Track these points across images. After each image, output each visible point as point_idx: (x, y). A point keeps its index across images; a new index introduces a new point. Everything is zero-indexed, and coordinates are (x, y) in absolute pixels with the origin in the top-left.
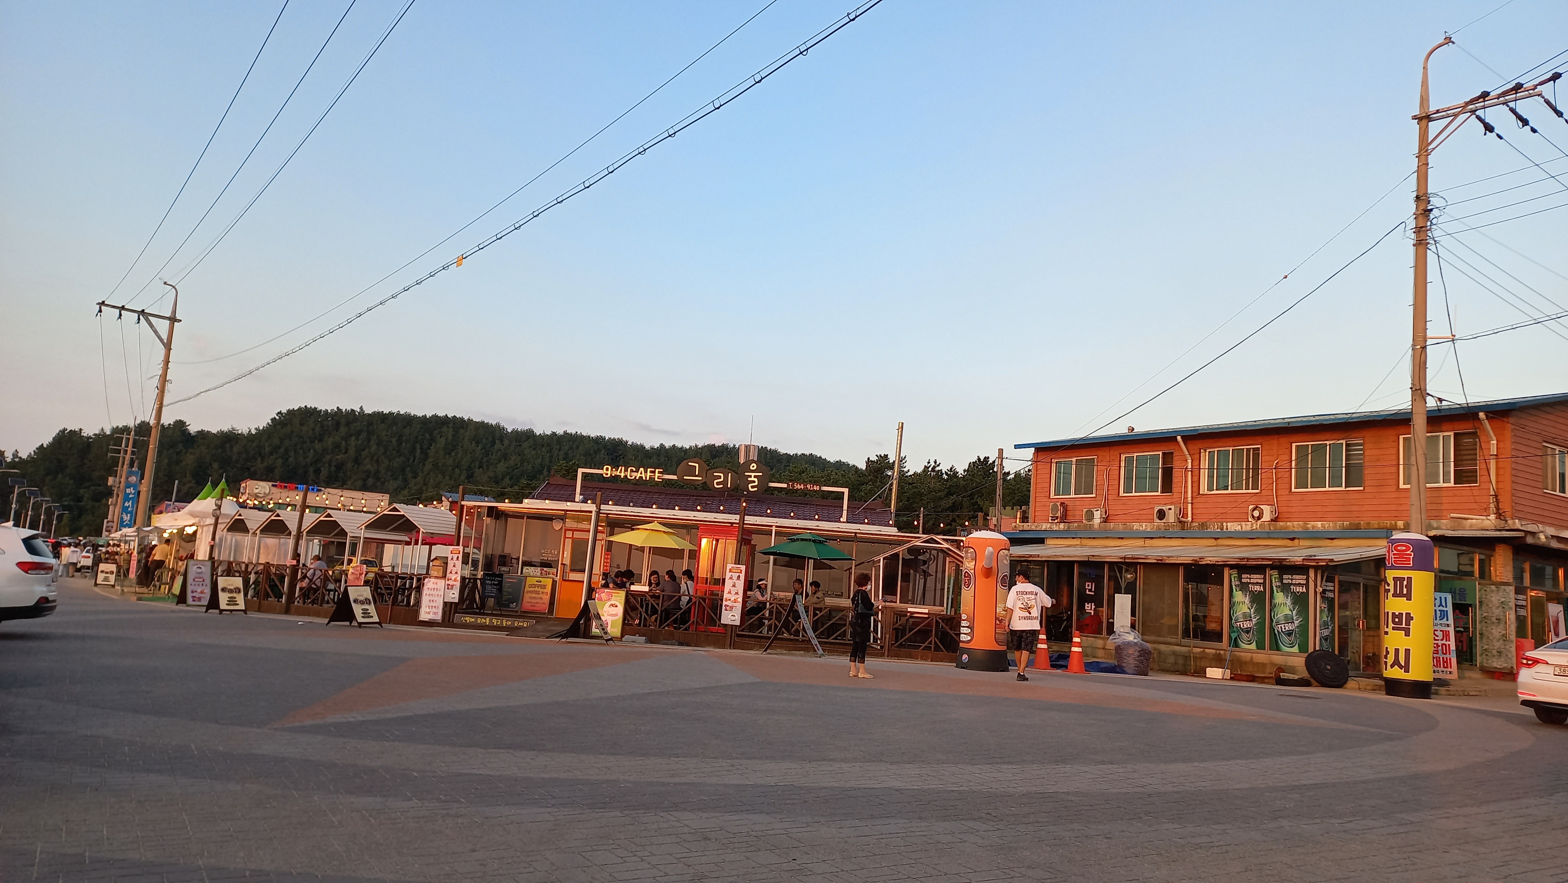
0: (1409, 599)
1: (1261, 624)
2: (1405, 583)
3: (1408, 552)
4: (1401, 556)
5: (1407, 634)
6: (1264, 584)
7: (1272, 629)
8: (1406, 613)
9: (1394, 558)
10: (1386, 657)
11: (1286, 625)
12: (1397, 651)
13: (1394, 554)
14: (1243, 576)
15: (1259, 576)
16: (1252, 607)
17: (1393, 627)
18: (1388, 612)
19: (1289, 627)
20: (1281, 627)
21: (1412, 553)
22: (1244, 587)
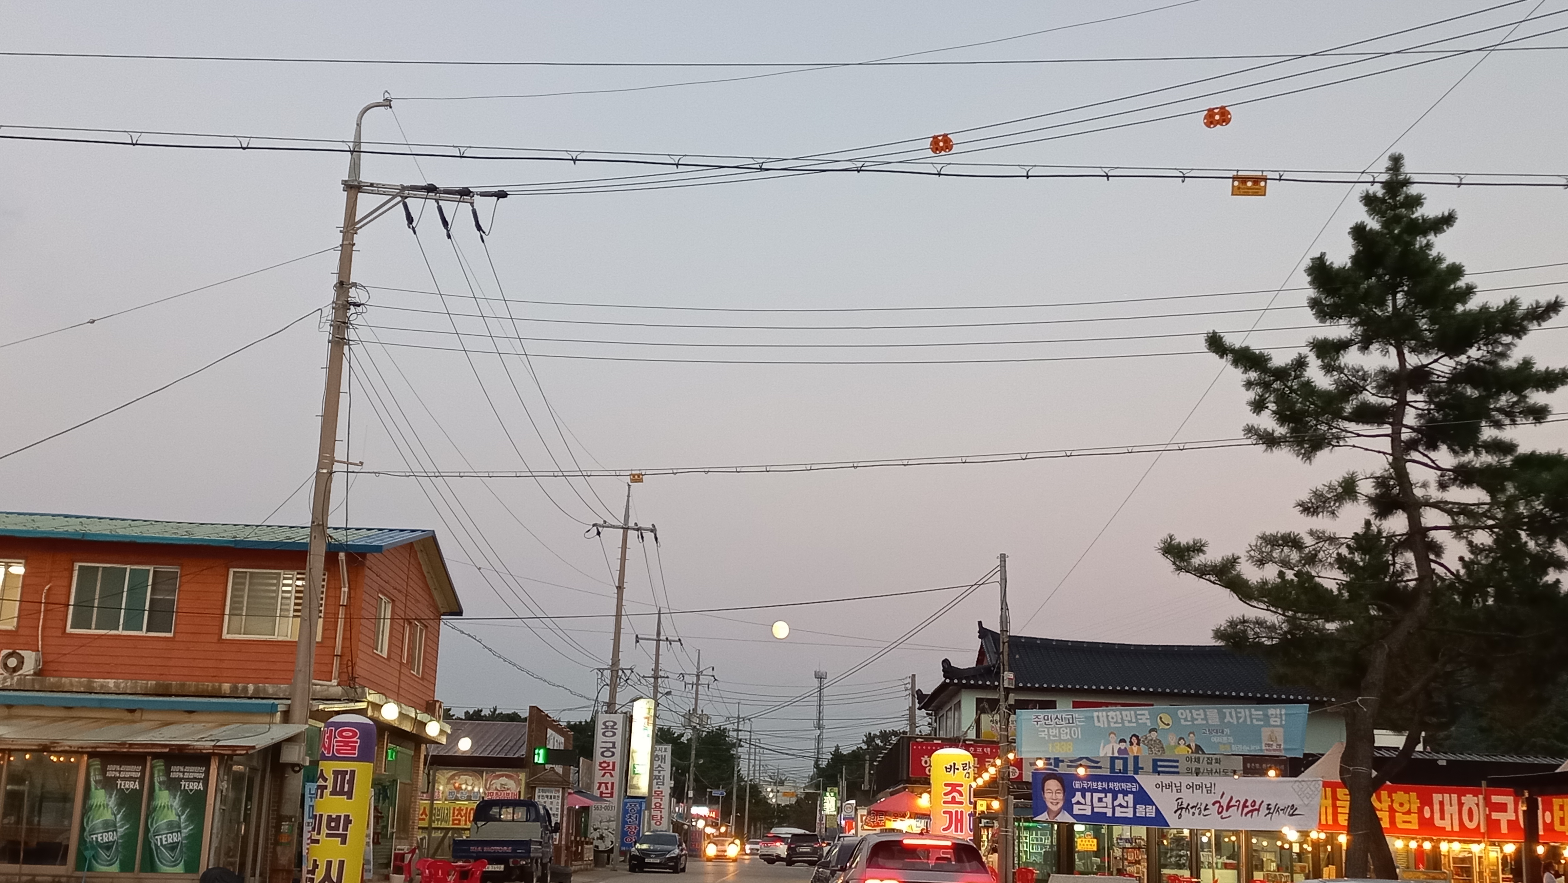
0: (350, 797)
1: (130, 839)
2: (347, 777)
3: (354, 739)
4: (346, 744)
5: (344, 842)
6: (142, 780)
7: (147, 842)
8: (345, 816)
9: (337, 746)
10: (312, 872)
11: (169, 835)
12: (329, 863)
13: (337, 742)
14: (109, 767)
15: (134, 768)
16: (119, 812)
17: (327, 834)
18: (321, 816)
19: (173, 838)
20: (161, 839)
21: (359, 740)
22: (109, 784)
